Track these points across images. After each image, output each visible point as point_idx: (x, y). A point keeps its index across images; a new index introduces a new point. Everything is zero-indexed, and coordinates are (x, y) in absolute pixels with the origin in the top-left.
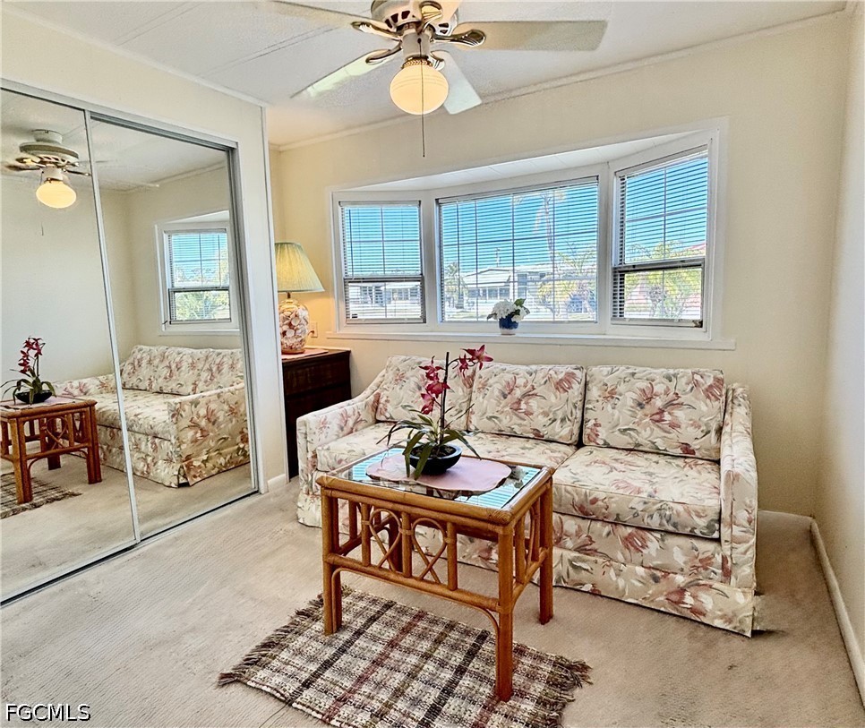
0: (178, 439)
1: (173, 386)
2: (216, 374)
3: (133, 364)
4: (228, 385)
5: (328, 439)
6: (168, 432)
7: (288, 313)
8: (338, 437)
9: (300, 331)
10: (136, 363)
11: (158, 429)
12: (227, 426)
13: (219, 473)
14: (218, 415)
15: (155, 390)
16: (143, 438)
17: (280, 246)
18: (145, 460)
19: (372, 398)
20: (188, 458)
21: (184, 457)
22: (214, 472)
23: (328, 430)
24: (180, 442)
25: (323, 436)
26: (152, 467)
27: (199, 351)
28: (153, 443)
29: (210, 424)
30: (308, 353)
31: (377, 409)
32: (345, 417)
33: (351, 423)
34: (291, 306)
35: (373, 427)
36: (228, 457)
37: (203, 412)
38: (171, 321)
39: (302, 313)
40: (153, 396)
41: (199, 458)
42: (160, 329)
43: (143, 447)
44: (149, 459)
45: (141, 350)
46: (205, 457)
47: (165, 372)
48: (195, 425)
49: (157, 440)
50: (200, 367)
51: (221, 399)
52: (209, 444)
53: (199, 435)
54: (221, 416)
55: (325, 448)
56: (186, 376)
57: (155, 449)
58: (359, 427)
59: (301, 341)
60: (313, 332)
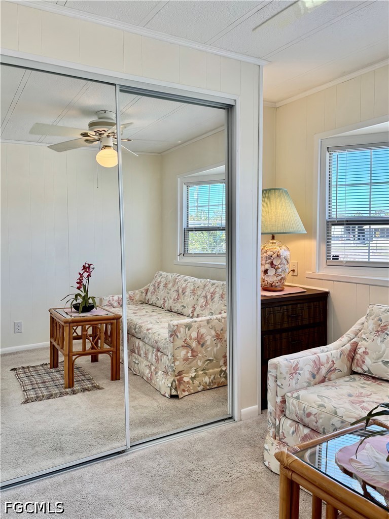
0: (173, 356)
1: (178, 307)
2: (209, 301)
3: (154, 285)
4: (217, 312)
5: (298, 387)
6: (167, 348)
7: (270, 253)
8: (309, 385)
9: (280, 270)
10: (156, 285)
11: (160, 345)
12: (212, 349)
13: (204, 390)
14: (206, 339)
15: (166, 309)
16: (151, 349)
17: (267, 192)
18: (150, 368)
19: (348, 347)
20: (180, 373)
21: (177, 372)
22: (199, 389)
23: (299, 377)
24: (175, 359)
25: (293, 382)
26: (154, 375)
27: (199, 280)
28: (156, 355)
29: (200, 346)
30: (287, 291)
31: (353, 359)
32: (318, 364)
33: (323, 371)
34: (275, 247)
35: (347, 379)
36: (212, 377)
37: (194, 335)
38: (185, 253)
39: (284, 252)
40: (164, 313)
41: (188, 375)
42: (176, 259)
43: (150, 356)
44: (153, 368)
45: (160, 275)
46: (193, 375)
47: (174, 295)
48: (187, 346)
49: (159, 354)
50: (199, 293)
51: (210, 325)
52: (197, 364)
53: (190, 354)
54: (209, 339)
55: (295, 395)
56: (188, 300)
57: (157, 361)
58: (333, 376)
59: (281, 279)
60: (293, 271)
